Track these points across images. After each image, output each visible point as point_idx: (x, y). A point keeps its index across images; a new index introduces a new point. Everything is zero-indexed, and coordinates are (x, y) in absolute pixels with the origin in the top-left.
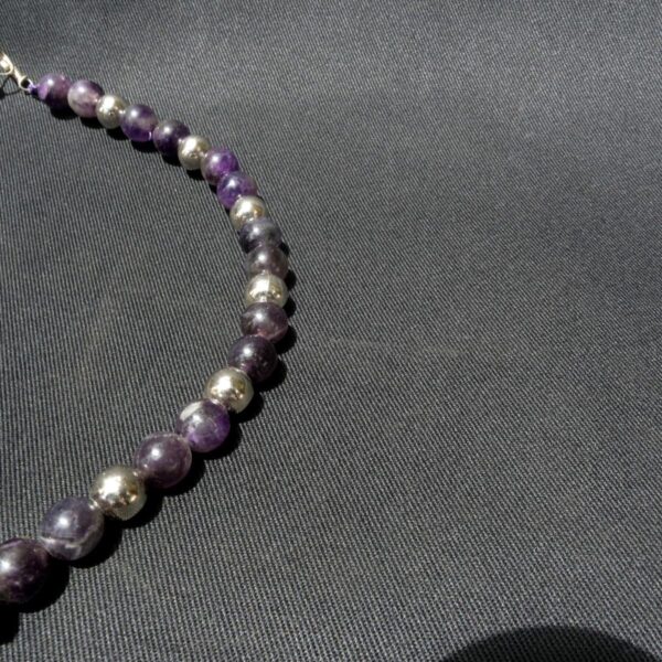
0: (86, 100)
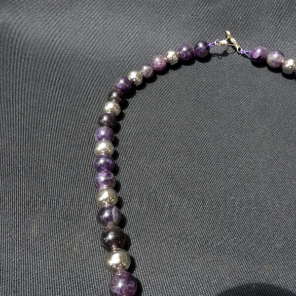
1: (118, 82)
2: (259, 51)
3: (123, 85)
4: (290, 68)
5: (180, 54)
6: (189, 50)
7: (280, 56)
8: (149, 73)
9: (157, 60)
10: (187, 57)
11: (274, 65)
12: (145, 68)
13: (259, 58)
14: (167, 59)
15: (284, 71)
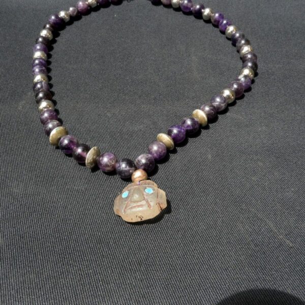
1: (50, 18)
3: (54, 20)
8: (74, 12)
9: (81, 3)
12: (71, 9)
14: (88, 3)
15: (174, 6)
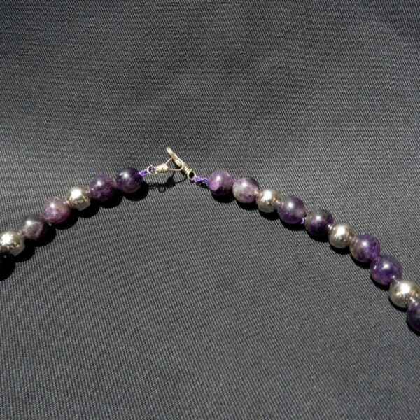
0: (250, 193)
2: (219, 178)
4: (268, 203)
5: (91, 192)
6: (107, 184)
7: (251, 186)
8: (35, 232)
9: (53, 205)
10: (103, 195)
11: (243, 199)
12: (29, 223)
13: (220, 190)
14: (70, 202)
15: (260, 208)
